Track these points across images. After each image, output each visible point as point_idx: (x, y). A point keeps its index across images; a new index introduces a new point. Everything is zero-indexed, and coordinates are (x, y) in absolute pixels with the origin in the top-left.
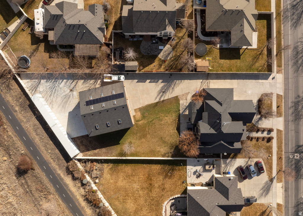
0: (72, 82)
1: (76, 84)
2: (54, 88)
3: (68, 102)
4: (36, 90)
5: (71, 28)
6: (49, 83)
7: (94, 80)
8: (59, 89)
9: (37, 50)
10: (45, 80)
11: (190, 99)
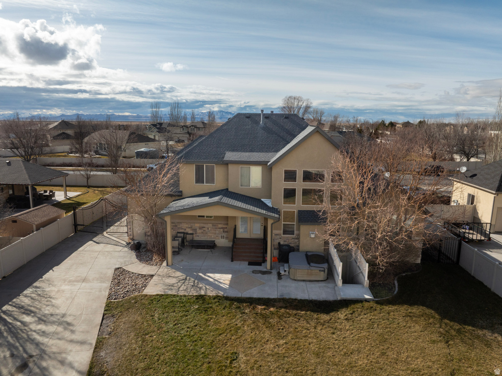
11: (154, 267)
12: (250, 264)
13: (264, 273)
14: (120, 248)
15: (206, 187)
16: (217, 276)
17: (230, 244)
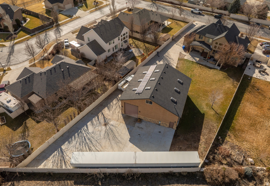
0: (98, 118)
1: (104, 116)
2: (85, 139)
3: (117, 134)
4: (65, 162)
5: (53, 71)
6: (73, 142)
7: (115, 100)
8: (93, 135)
9: (27, 130)
10: (67, 143)
11: (187, 54)
12: (204, 58)
13: (205, 60)
14: (181, 47)
15: (200, 40)
16: (197, 58)
17: (202, 52)
